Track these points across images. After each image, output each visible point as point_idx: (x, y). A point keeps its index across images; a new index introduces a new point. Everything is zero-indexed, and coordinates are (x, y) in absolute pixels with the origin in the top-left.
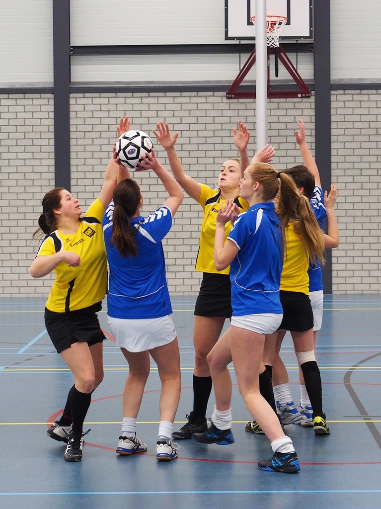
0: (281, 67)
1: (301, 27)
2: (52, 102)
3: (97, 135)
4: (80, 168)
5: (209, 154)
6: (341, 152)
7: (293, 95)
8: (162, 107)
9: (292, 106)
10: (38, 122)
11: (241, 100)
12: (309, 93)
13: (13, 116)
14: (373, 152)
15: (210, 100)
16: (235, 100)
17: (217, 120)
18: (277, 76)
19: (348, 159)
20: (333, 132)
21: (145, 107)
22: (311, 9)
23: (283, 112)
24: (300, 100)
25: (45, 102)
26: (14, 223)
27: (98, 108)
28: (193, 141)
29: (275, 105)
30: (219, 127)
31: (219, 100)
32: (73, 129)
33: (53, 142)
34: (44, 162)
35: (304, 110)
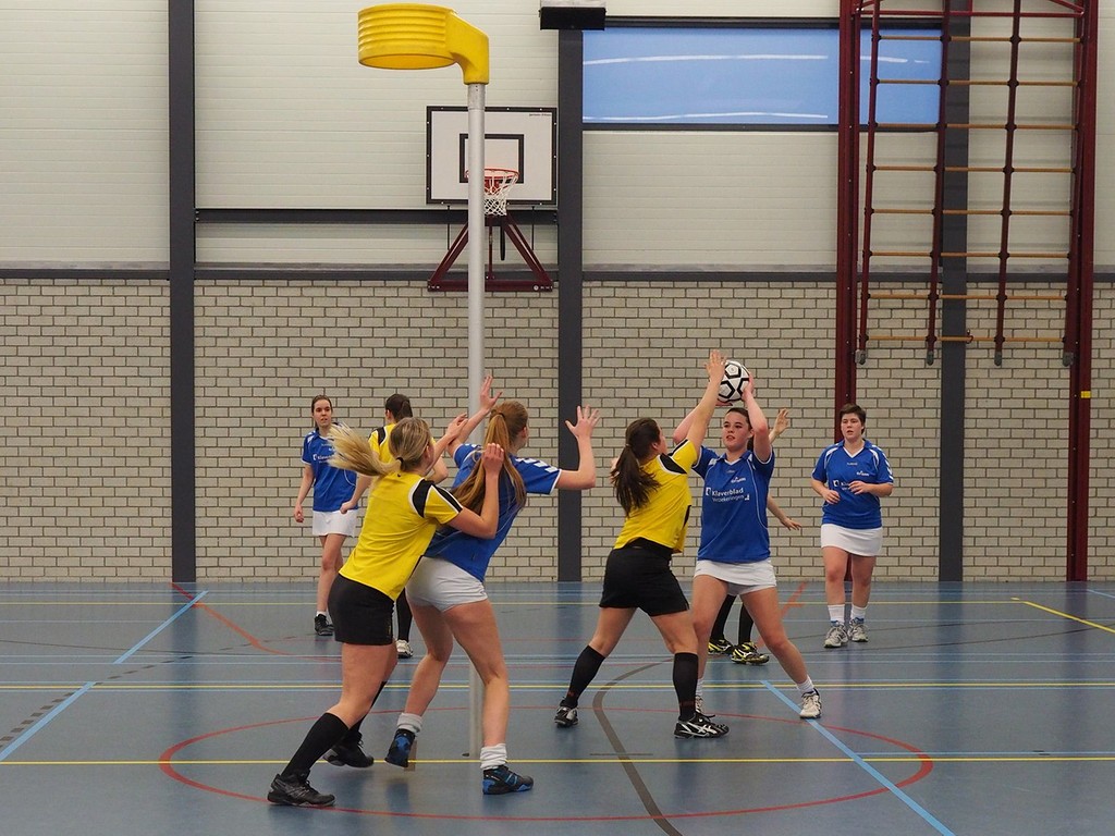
0: (509, 245)
1: (539, 186)
2: (167, 292)
3: (235, 342)
4: (209, 392)
5: (402, 373)
6: (596, 373)
7: (527, 287)
8: (332, 302)
9: (524, 303)
10: (146, 321)
11: (449, 294)
12: (550, 284)
13: (108, 311)
14: (643, 373)
15: (405, 292)
16: (442, 294)
17: (414, 322)
18: (503, 258)
19: (607, 383)
20: (585, 343)
21: (308, 302)
22: (554, 160)
23: (512, 313)
24: (536, 294)
25: (157, 291)
26: (110, 472)
27: (236, 301)
28: (378, 353)
29: (500, 302)
30: (416, 333)
31: (417, 292)
32: (198, 332)
33: (167, 352)
34: (155, 382)
35: (543, 310)
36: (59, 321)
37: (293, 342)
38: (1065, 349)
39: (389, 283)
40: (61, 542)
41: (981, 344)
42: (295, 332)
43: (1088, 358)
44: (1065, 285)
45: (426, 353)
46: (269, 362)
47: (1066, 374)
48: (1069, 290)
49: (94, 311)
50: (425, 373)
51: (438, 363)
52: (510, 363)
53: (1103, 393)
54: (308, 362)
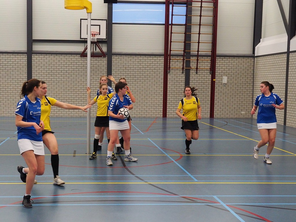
0: (97, 48)
1: (103, 36)
2: (26, 57)
3: (40, 67)
5: (75, 74)
7: (101, 56)
8: (60, 59)
9: (100, 60)
10: (22, 63)
11: (85, 58)
12: (106, 56)
13: (14, 61)
15: (75, 57)
16: (83, 58)
17: (77, 64)
18: (96, 51)
20: (113, 68)
21: (55, 59)
22: (106, 30)
23: (98, 62)
24: (103, 58)
25: (24, 56)
26: (14, 94)
27: (41, 59)
28: (70, 70)
29: (95, 60)
30: (78, 66)
31: (78, 57)
32: (33, 65)
33: (26, 69)
34: (24, 75)
35: (104, 61)
36: (4, 62)
37: (52, 67)
38: (210, 71)
39: (72, 55)
40: (4, 108)
41: (193, 69)
42: (53, 65)
43: (215, 73)
44: (210, 57)
45: (80, 70)
46: (47, 71)
47: (210, 76)
48: (211, 58)
49: (11, 60)
50: (80, 74)
51: (82, 72)
52: (97, 72)
53: (218, 80)
54: (56, 71)
